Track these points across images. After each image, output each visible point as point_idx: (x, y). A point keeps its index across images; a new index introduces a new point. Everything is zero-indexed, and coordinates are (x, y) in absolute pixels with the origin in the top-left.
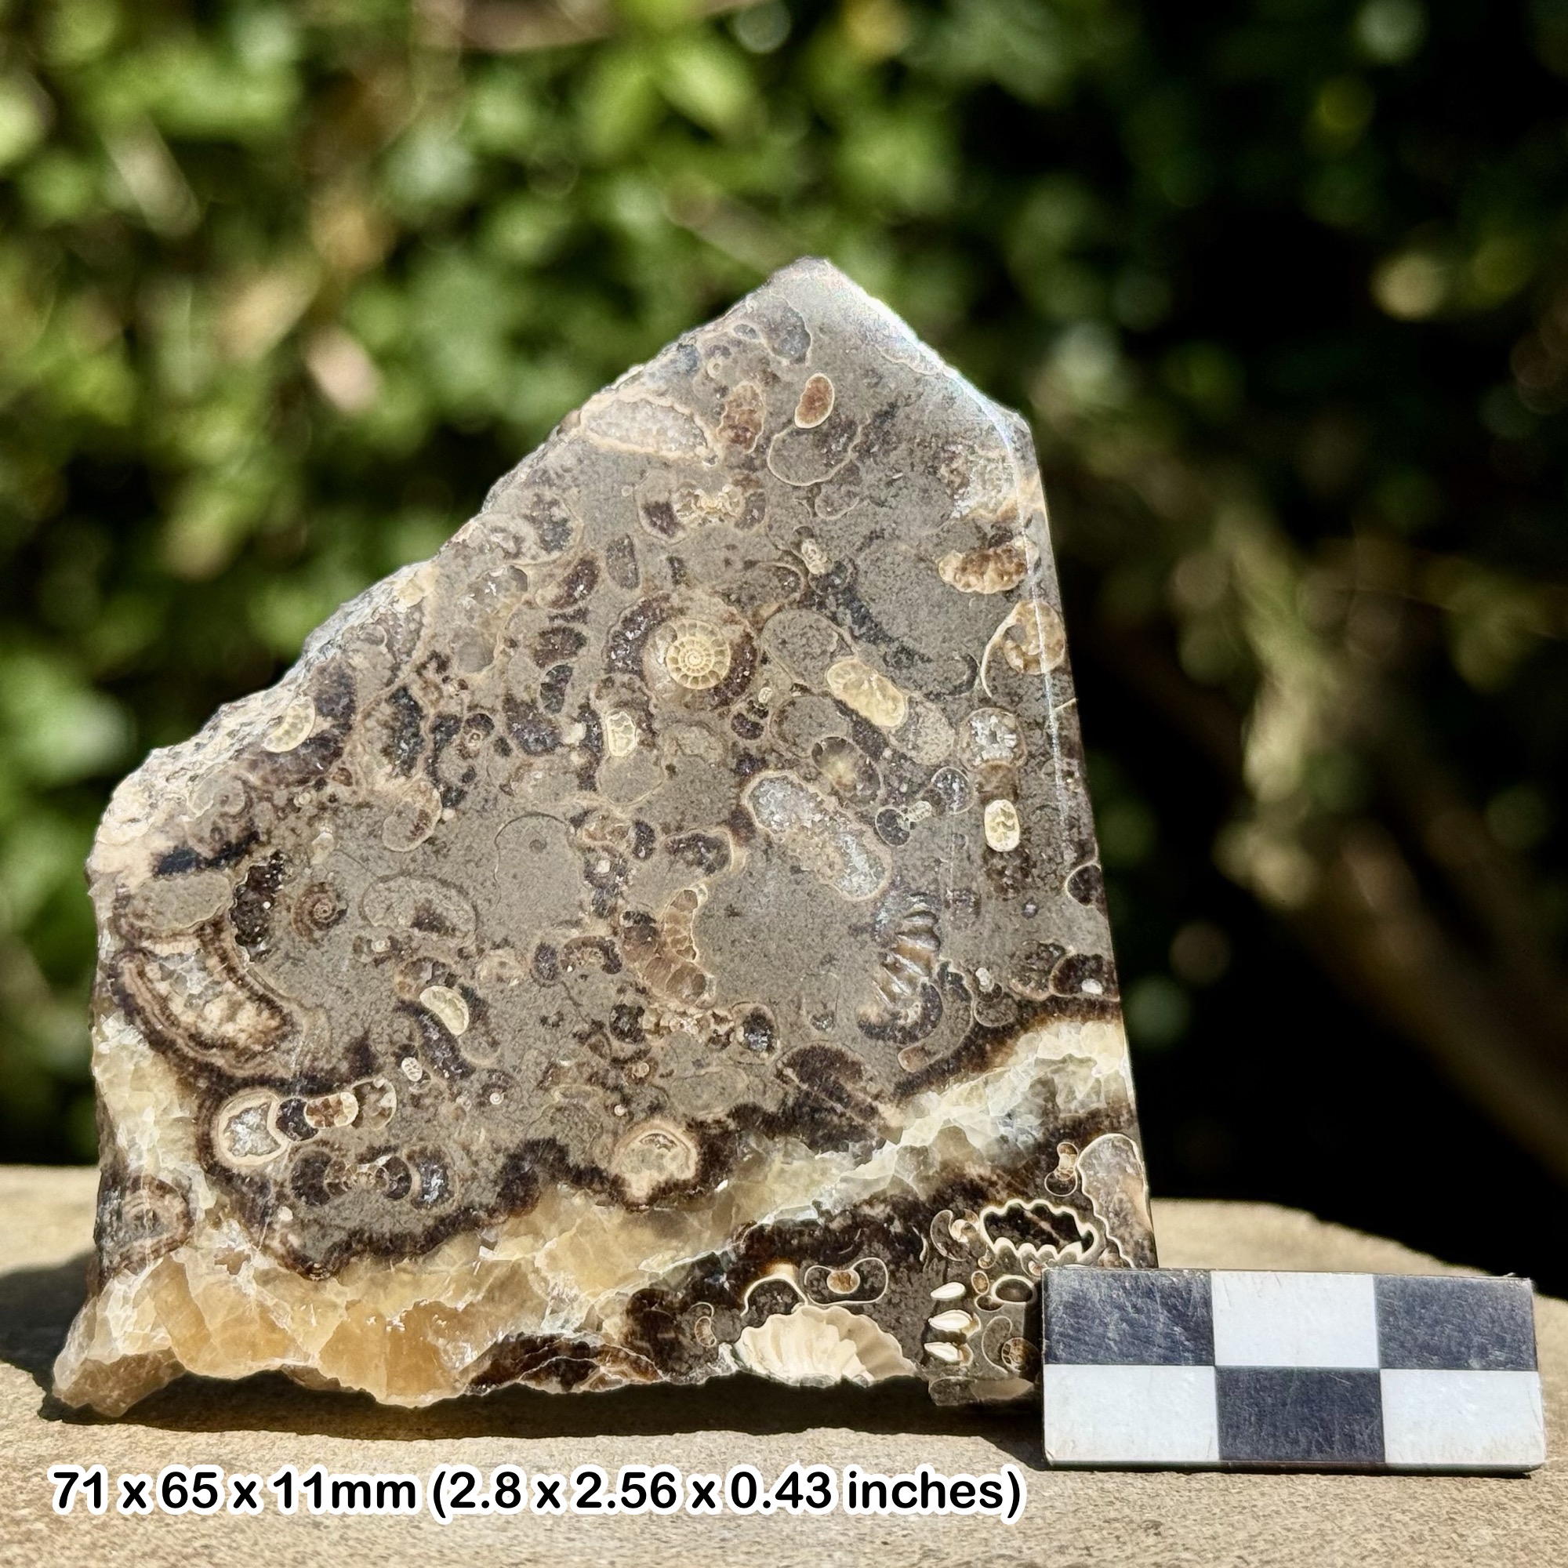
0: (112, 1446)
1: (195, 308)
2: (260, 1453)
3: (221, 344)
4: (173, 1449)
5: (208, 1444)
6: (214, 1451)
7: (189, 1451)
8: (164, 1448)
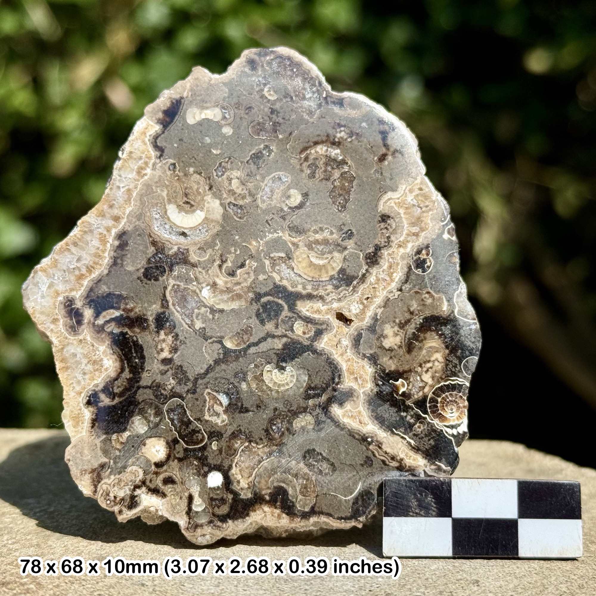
0: (58, 551)
1: (61, 70)
2: (118, 553)
3: (71, 84)
4: (83, 552)
5: (97, 550)
6: (99, 552)
7: (89, 552)
8: (79, 552)
